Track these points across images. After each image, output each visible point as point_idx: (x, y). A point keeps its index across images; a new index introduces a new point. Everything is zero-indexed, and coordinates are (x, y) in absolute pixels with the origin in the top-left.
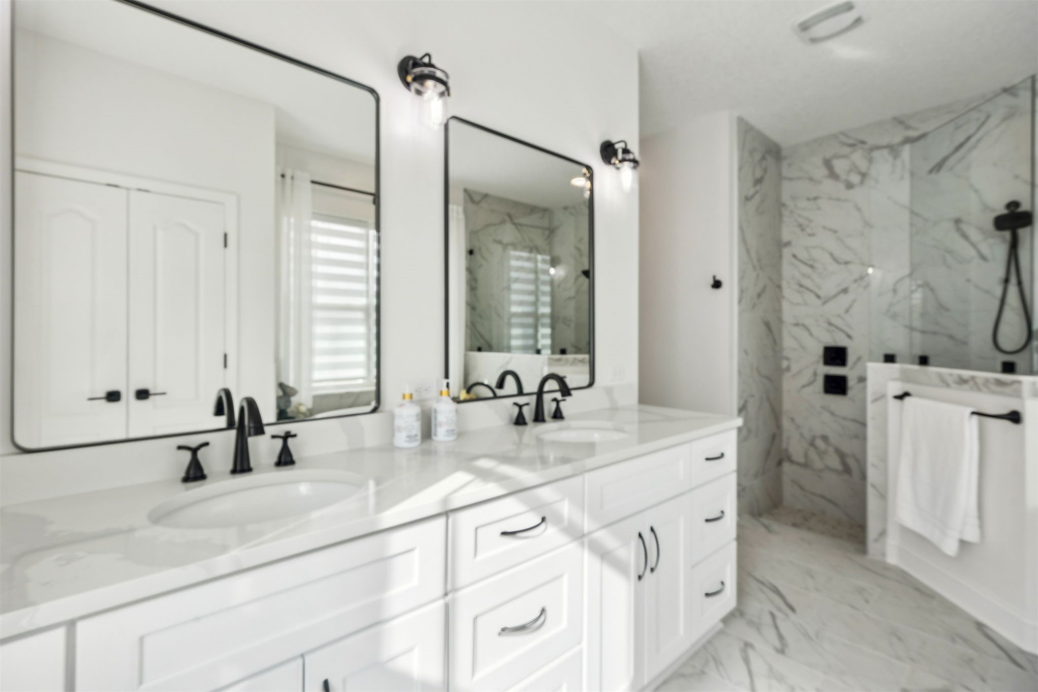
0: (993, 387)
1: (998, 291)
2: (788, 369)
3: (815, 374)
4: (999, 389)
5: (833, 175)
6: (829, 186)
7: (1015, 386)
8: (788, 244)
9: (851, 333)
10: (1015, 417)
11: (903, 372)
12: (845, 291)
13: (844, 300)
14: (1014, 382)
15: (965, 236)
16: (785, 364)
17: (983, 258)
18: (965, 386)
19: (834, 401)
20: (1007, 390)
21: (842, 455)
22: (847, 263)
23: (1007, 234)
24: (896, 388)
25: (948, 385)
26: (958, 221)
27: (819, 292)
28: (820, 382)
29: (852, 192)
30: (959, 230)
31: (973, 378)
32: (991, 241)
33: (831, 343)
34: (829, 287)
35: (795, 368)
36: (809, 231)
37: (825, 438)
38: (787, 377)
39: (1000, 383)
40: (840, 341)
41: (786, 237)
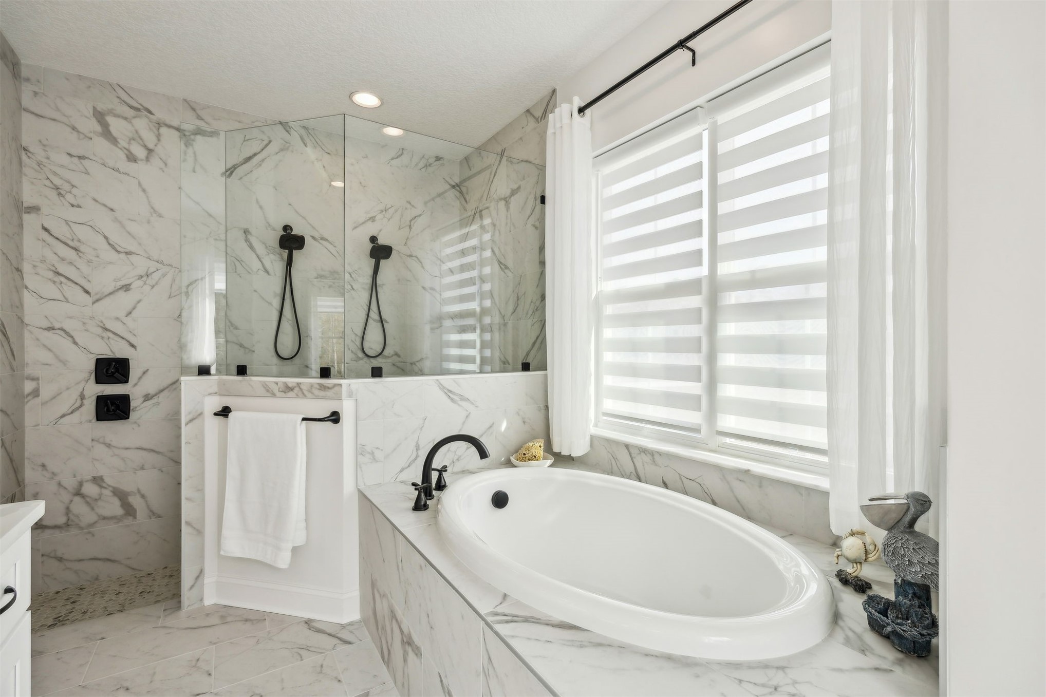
0: (317, 392)
1: (276, 303)
2: (36, 393)
3: (82, 397)
4: (322, 393)
5: (107, 133)
6: (100, 146)
7: (336, 388)
8: (34, 209)
9: (133, 340)
10: (335, 418)
11: (221, 384)
12: (127, 288)
13: (125, 300)
14: (335, 385)
15: (251, 247)
16: (29, 386)
17: (267, 272)
18: (291, 394)
19: (113, 429)
20: (329, 393)
21: (122, 496)
22: (128, 253)
23: (285, 253)
24: (216, 404)
25: (274, 395)
26: (246, 232)
27: (88, 286)
28: (90, 406)
29: (133, 166)
30: (247, 240)
31: (299, 384)
32: (272, 256)
33: (106, 353)
34: (103, 281)
35: (46, 392)
36: (69, 197)
37: (98, 480)
38: (31, 405)
39: (323, 388)
40: (119, 350)
41: (28, 199)
